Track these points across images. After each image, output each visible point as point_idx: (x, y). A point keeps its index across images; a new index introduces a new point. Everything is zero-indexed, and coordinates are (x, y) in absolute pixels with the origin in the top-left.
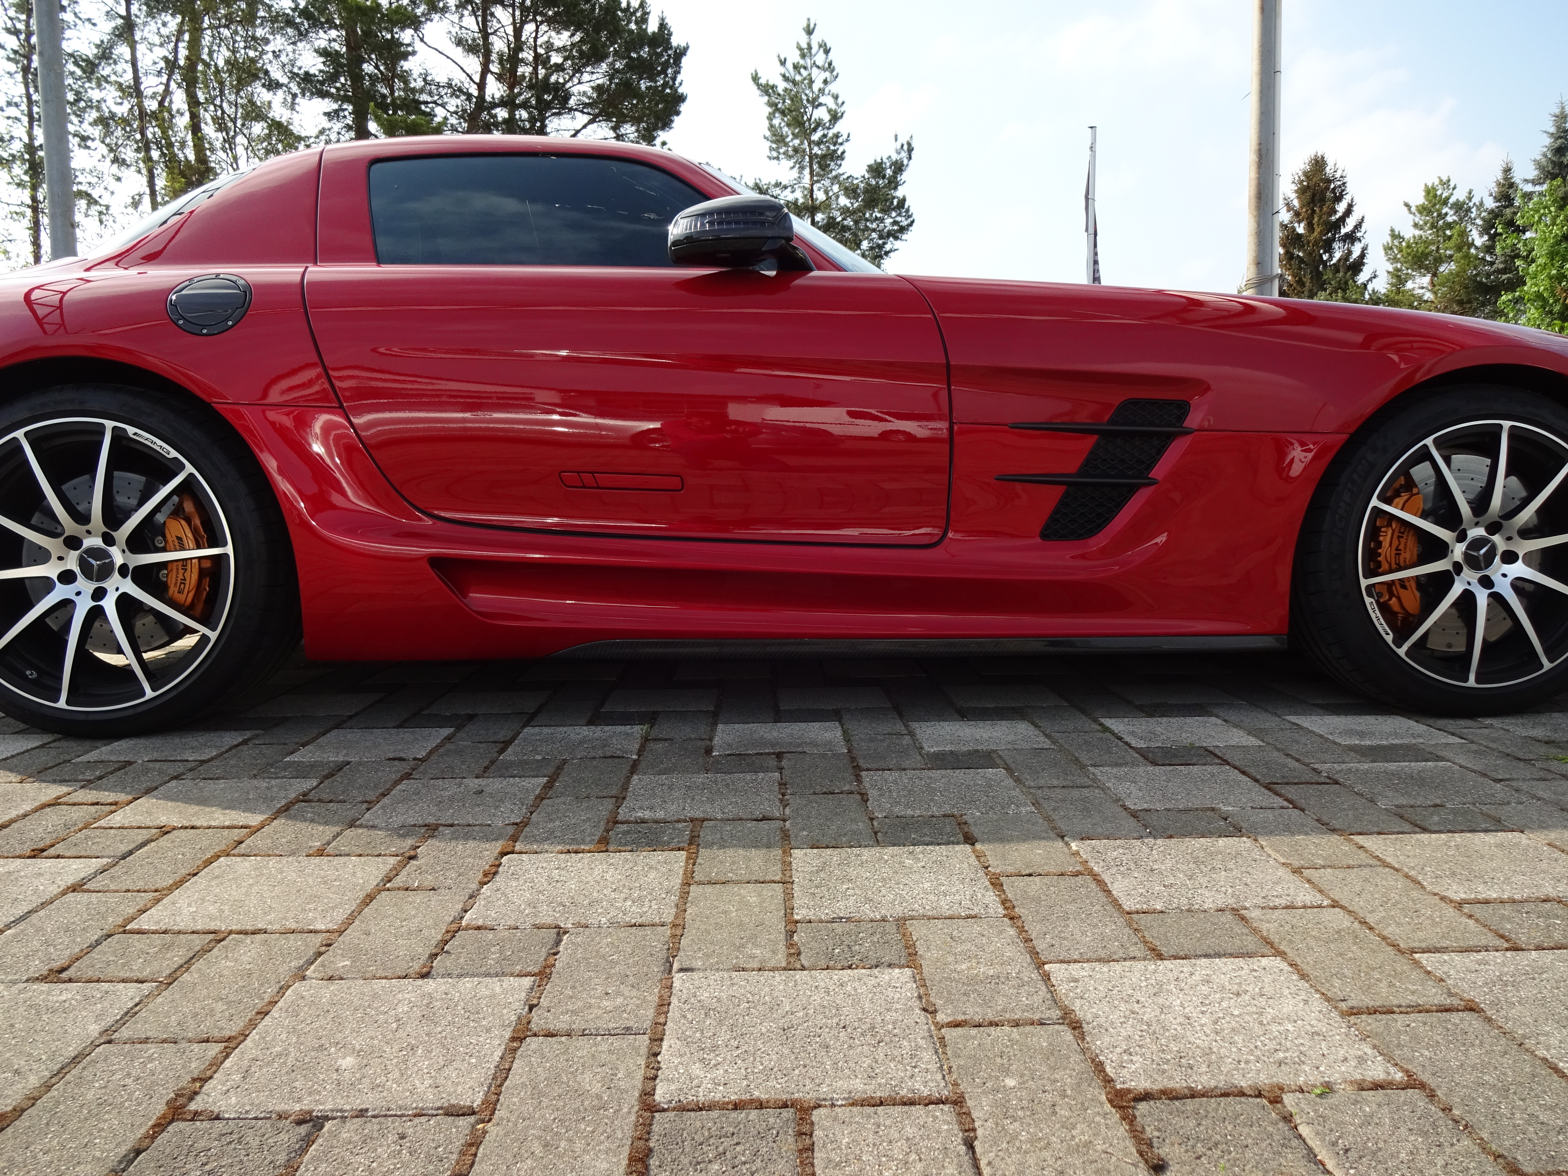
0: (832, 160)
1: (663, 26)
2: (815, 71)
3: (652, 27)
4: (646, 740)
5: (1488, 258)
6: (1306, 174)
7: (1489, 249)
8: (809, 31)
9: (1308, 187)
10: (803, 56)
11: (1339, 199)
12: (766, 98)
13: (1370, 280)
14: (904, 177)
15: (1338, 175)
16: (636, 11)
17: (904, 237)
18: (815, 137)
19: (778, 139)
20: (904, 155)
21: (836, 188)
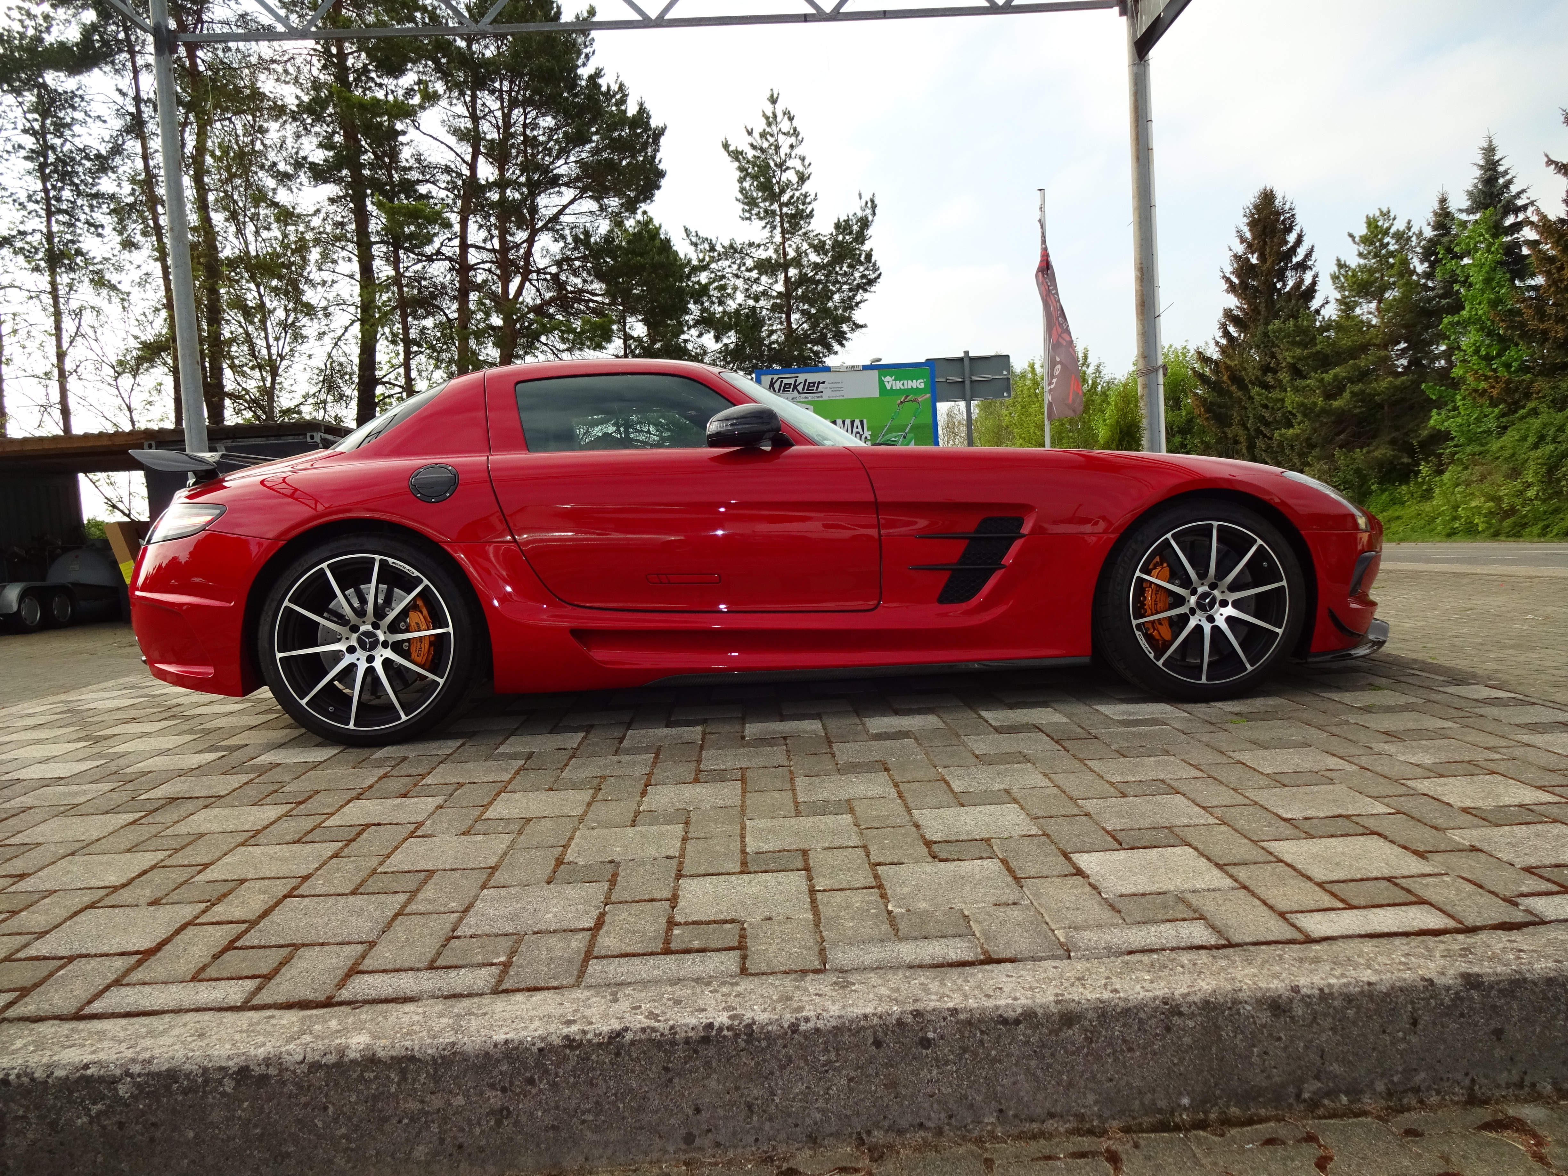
0: (802, 218)
1: (642, 110)
2: (781, 138)
3: (632, 110)
4: (704, 734)
5: (1430, 284)
6: (1256, 207)
7: (1428, 275)
8: (773, 100)
9: (1259, 220)
10: (769, 124)
11: (1290, 229)
12: (737, 164)
13: (1323, 306)
14: (869, 232)
15: (1287, 207)
16: (615, 94)
17: (873, 289)
18: (785, 198)
19: (751, 202)
20: (868, 211)
21: (805, 246)
